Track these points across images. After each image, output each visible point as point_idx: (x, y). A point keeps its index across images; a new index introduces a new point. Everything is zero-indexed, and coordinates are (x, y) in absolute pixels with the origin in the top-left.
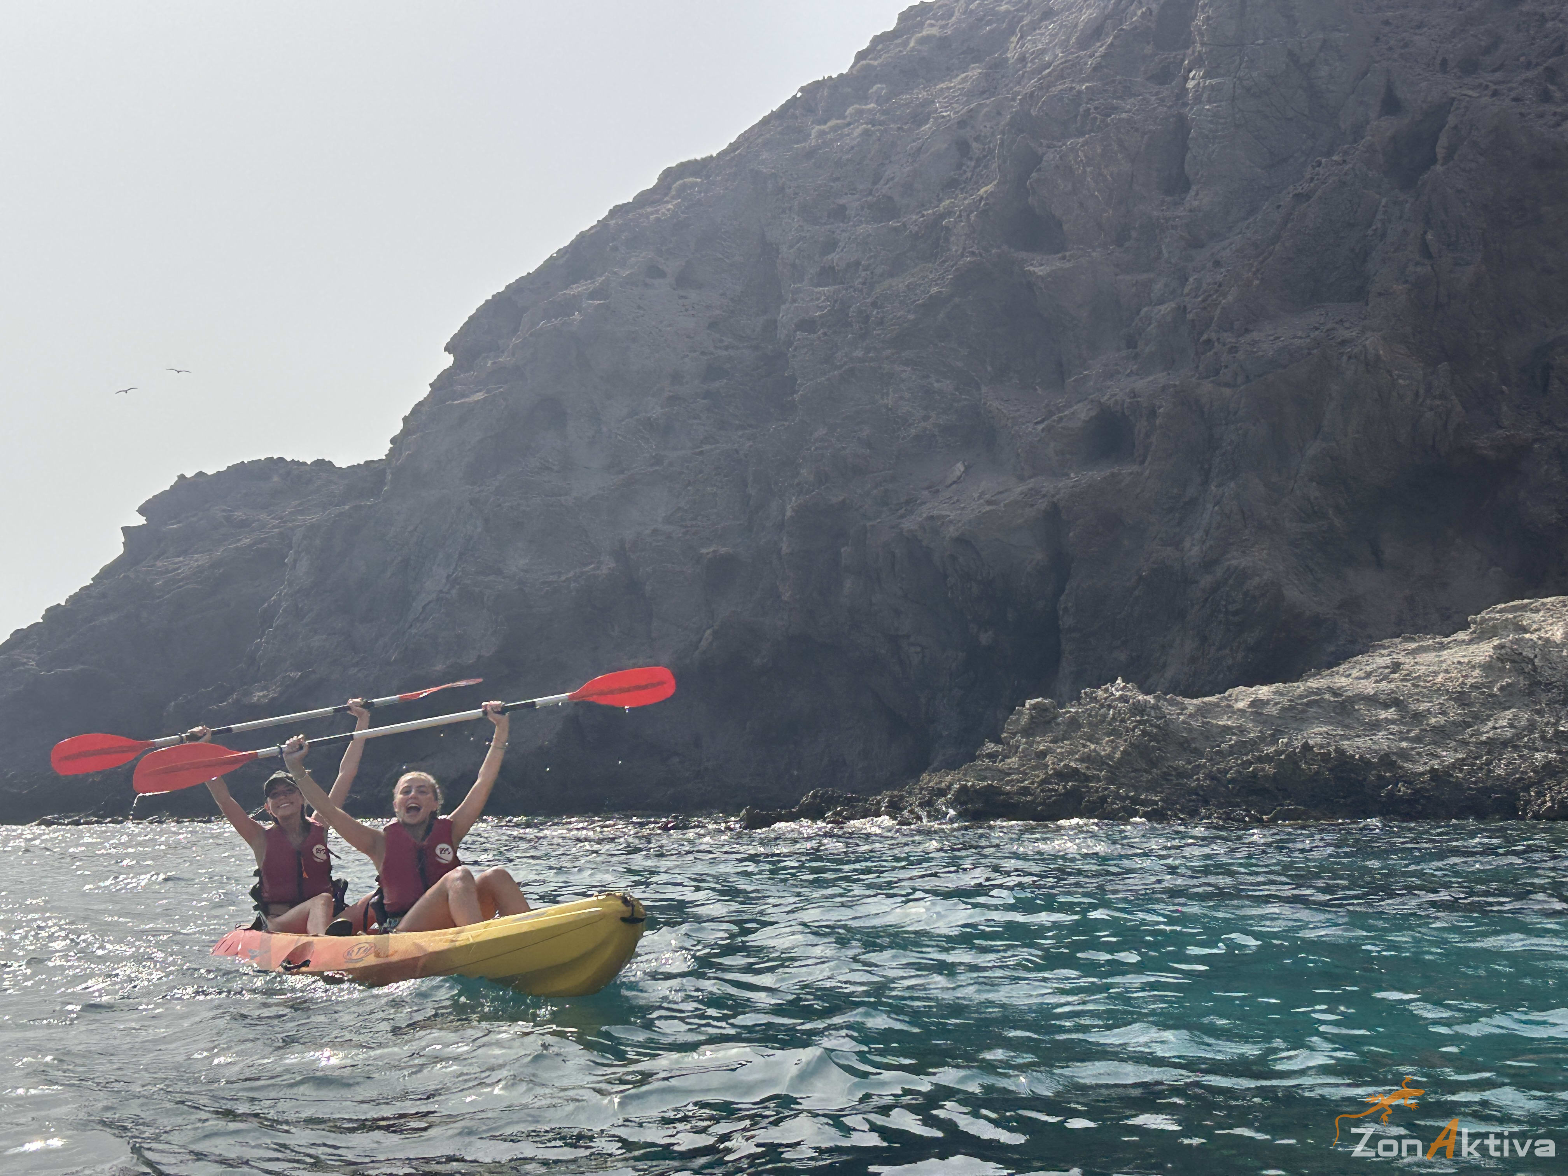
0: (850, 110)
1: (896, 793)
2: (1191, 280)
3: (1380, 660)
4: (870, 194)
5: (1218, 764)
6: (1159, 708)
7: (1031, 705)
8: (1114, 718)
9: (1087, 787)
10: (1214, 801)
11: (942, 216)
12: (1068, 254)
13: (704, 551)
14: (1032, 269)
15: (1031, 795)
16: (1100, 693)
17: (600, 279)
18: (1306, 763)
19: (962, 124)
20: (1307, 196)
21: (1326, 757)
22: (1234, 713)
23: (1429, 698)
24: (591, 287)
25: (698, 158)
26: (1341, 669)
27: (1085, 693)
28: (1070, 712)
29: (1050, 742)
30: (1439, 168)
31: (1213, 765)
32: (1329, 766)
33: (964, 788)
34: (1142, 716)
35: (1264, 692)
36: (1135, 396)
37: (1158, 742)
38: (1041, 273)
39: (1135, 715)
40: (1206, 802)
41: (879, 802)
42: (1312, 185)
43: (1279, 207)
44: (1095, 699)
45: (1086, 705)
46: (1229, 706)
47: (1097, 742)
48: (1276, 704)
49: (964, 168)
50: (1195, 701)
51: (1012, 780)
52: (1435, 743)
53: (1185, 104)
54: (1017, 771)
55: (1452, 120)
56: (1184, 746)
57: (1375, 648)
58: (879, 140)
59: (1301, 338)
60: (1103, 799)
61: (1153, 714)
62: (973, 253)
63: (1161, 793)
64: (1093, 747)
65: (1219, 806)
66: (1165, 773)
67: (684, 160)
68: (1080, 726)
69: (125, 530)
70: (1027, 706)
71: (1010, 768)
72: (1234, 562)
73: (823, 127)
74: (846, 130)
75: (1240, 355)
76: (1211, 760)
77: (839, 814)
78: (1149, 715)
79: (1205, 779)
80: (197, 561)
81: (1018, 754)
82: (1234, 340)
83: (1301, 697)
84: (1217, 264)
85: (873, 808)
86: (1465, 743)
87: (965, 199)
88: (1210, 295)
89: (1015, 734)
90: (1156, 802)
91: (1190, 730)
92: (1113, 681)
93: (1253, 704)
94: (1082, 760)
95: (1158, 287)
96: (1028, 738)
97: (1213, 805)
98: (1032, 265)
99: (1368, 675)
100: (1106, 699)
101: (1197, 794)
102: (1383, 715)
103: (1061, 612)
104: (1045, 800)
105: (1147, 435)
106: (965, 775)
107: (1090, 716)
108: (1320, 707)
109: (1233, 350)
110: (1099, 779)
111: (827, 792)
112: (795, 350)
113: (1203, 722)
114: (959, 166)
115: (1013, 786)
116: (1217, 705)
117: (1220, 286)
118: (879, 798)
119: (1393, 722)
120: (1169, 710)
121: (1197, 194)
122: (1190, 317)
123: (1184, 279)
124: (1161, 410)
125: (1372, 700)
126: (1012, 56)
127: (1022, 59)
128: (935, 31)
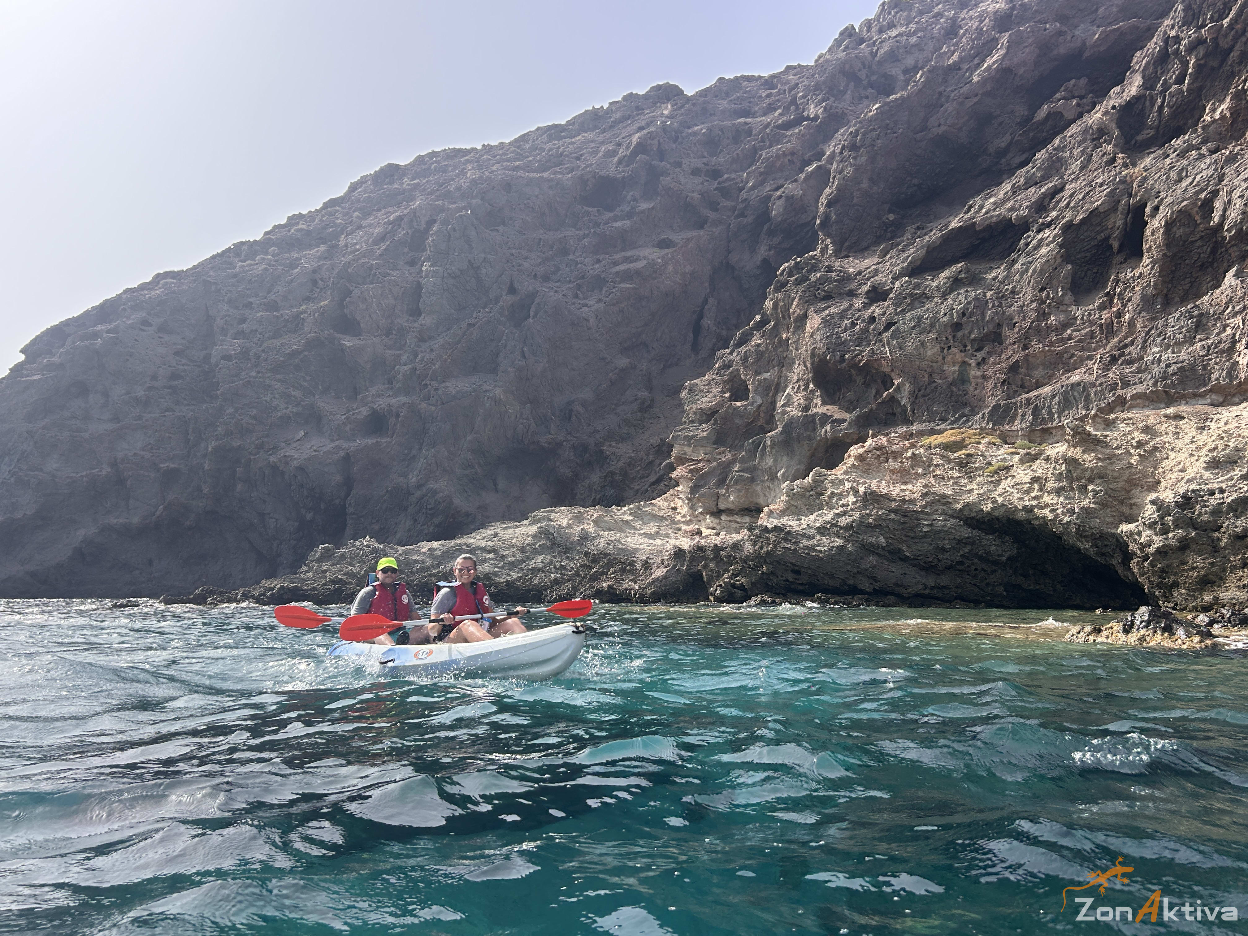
0: (258, 257)
1: (247, 589)
2: (419, 356)
3: (490, 532)
7: (322, 548)
8: (363, 555)
9: (346, 587)
11: (302, 313)
13: (162, 465)
15: (318, 591)
16: (357, 543)
17: (115, 324)
19: (314, 271)
20: (474, 325)
22: (420, 554)
23: (509, 549)
24: (108, 327)
26: (472, 535)
27: (349, 543)
28: (341, 551)
29: (330, 566)
30: (531, 320)
33: (282, 587)
35: (435, 544)
36: (389, 406)
38: (348, 345)
39: (373, 554)
41: (237, 594)
42: (476, 320)
43: (461, 328)
44: (354, 546)
45: (350, 548)
46: (419, 551)
47: (352, 566)
48: (441, 550)
50: (402, 548)
51: (308, 584)
52: (509, 569)
53: (421, 277)
54: (311, 579)
55: (537, 300)
57: (488, 526)
58: (272, 273)
59: (468, 387)
64: (350, 568)
67: (168, 270)
68: (346, 558)
70: (320, 548)
71: (307, 578)
73: (243, 264)
74: (254, 267)
75: (440, 392)
81: (313, 571)
82: (437, 385)
84: (432, 350)
86: (522, 569)
87: (314, 306)
88: (428, 364)
89: (313, 561)
92: (364, 538)
93: (429, 550)
94: (344, 574)
95: (404, 358)
96: (319, 564)
98: (344, 341)
99: (484, 538)
100: (360, 546)
102: (488, 556)
103: (347, 506)
104: (324, 593)
105: (395, 425)
106: (282, 581)
107: (352, 553)
109: (436, 389)
110: (352, 583)
111: (209, 588)
112: (219, 369)
113: (405, 558)
114: (312, 291)
115: (308, 586)
116: (414, 550)
117: (433, 360)
118: (237, 591)
119: (492, 559)
121: (424, 318)
122: (418, 372)
123: (416, 356)
124: (403, 414)
125: (484, 550)
126: (342, 243)
127: (346, 246)
128: (305, 227)
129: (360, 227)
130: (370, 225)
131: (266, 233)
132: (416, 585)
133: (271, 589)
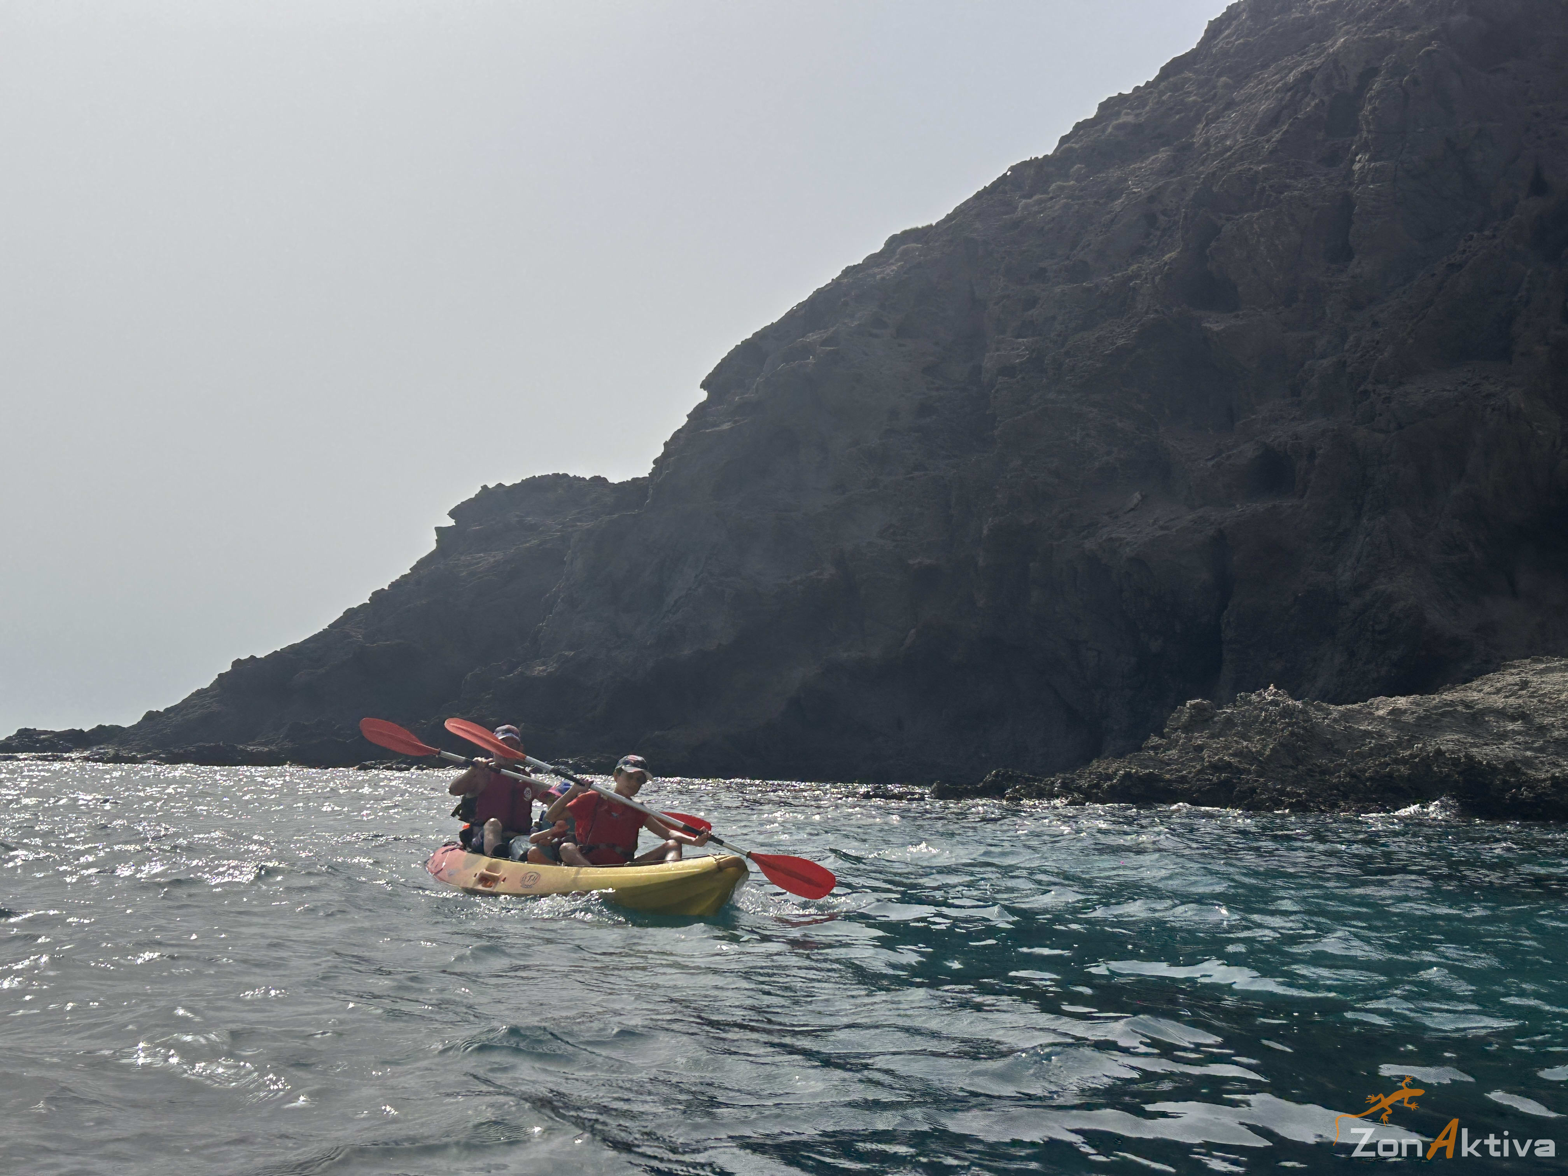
0: (1053, 186)
1: (1067, 775)
2: (1351, 338)
3: (1509, 678)
4: (1068, 258)
5: (1358, 763)
6: (1306, 712)
7: (1191, 705)
8: (1265, 720)
9: (1239, 778)
10: (1353, 796)
11: (1131, 278)
12: (1241, 313)
13: (911, 562)
14: (1208, 325)
15: (1188, 783)
16: (1253, 696)
17: (832, 330)
18: (1438, 766)
19: (1151, 199)
20: (1458, 267)
21: (1456, 762)
22: (1374, 719)
23: (1553, 713)
24: (825, 336)
25: (920, 226)
26: (1474, 684)
27: (1241, 697)
28: (1225, 712)
29: (1207, 738)
31: (1353, 765)
32: (1458, 769)
33: (1128, 775)
34: (1291, 718)
35: (1402, 702)
36: (1296, 439)
37: (1305, 742)
38: (1216, 329)
39: (1284, 718)
40: (1345, 797)
41: (1053, 783)
42: (1464, 256)
43: (1433, 275)
44: (1249, 703)
45: (1240, 707)
46: (1371, 714)
47: (1249, 739)
48: (1413, 713)
49: (1151, 237)
50: (1340, 708)
51: (1172, 770)
52: (1557, 754)
53: (1351, 184)
54: (1177, 762)
56: (1329, 747)
57: (1506, 667)
58: (1077, 212)
59: (1449, 391)
60: (1253, 790)
61: (1301, 717)
62: (1156, 311)
63: (1305, 787)
64: (1245, 743)
65: (1358, 801)
66: (1309, 770)
67: (908, 228)
68: (1236, 725)
69: (438, 530)
70: (1188, 705)
71: (1170, 759)
72: (1382, 587)
73: (1029, 201)
74: (1049, 204)
75: (1394, 405)
76: (1352, 760)
77: (1017, 791)
78: (1297, 719)
79: (1344, 777)
80: (494, 557)
81: (1178, 747)
82: (1388, 391)
83: (1435, 708)
84: (1375, 324)
85: (1048, 788)
87: (1152, 263)
88: (1368, 352)
89: (1176, 730)
90: (1300, 795)
91: (1334, 733)
92: (1266, 688)
93: (1391, 712)
94: (1234, 755)
95: (1321, 344)
96: (1187, 734)
97: (1352, 800)
98: (1208, 322)
99: (1498, 691)
100: (1259, 702)
101: (1338, 790)
102: (1511, 726)
103: (1223, 626)
104: (1200, 788)
105: (1307, 473)
106: (1130, 763)
107: (1244, 716)
108: (1453, 717)
109: (1388, 400)
110: (1249, 772)
111: (1007, 772)
112: (996, 392)
113: (1345, 727)
114: (1147, 235)
115: (1172, 774)
116: (1359, 712)
117: (1378, 343)
118: (1052, 779)
119: (1519, 733)
120: (1317, 716)
121: (1359, 263)
122: (1349, 370)
123: (1345, 337)
124: (1321, 451)
125: (1501, 714)
126: (1198, 140)
127: (1207, 143)
128: (1130, 119)
129: (1230, 105)
130: (1250, 98)
131: (1064, 140)
132: (1371, 779)
133: (1109, 778)
